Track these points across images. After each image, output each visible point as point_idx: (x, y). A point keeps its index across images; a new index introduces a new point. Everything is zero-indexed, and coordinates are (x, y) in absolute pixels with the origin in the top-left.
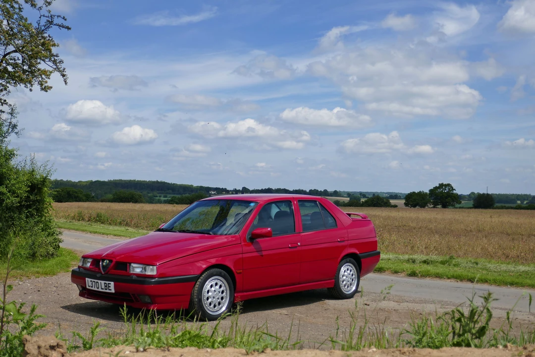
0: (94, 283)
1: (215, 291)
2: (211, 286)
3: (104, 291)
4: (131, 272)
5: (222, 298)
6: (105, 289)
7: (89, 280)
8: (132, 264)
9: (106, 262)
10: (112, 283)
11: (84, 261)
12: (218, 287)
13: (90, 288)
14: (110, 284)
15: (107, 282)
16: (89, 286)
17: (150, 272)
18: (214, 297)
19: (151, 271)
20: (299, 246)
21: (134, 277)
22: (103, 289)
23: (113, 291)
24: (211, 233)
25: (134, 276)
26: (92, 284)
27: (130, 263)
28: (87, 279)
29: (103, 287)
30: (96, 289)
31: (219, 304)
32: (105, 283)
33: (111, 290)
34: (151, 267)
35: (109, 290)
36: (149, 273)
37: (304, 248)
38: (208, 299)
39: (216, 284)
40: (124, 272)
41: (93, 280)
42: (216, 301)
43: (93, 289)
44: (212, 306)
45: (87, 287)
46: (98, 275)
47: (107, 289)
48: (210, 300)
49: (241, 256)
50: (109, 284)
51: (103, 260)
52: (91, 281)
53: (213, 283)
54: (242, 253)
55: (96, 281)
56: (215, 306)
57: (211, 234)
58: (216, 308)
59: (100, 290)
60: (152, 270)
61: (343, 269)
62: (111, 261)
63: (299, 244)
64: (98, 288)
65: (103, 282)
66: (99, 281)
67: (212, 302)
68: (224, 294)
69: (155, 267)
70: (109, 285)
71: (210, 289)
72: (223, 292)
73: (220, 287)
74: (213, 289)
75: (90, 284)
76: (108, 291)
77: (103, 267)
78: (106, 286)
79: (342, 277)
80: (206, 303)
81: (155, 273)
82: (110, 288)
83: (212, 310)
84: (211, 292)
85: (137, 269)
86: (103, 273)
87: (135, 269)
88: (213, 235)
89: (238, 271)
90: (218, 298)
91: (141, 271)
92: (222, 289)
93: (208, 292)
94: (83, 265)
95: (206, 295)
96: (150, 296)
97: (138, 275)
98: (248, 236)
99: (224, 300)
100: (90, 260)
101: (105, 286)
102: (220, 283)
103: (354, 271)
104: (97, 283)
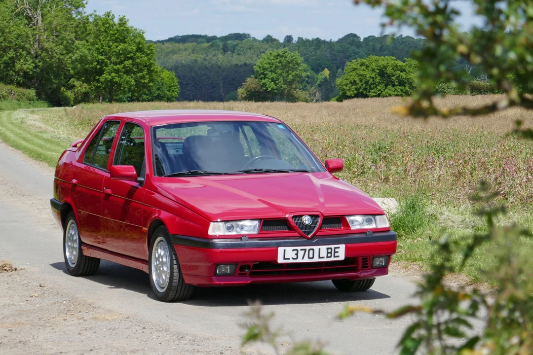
0: (301, 253)
3: (325, 260)
6: (327, 257)
7: (290, 248)
10: (342, 247)
13: (291, 261)
14: (339, 248)
15: (333, 247)
16: (287, 259)
22: (324, 258)
26: (297, 254)
28: (280, 249)
29: (324, 253)
30: (306, 260)
32: (328, 249)
33: (338, 256)
35: (335, 257)
41: (299, 248)
43: (300, 260)
45: (280, 260)
47: (331, 257)
50: (335, 248)
52: (293, 250)
55: (308, 248)
59: (316, 259)
64: (312, 258)
65: (324, 248)
66: (316, 248)
70: (336, 250)
75: (291, 255)
76: (333, 259)
78: (331, 253)
82: (336, 254)
101: (328, 253)
104: (311, 252)
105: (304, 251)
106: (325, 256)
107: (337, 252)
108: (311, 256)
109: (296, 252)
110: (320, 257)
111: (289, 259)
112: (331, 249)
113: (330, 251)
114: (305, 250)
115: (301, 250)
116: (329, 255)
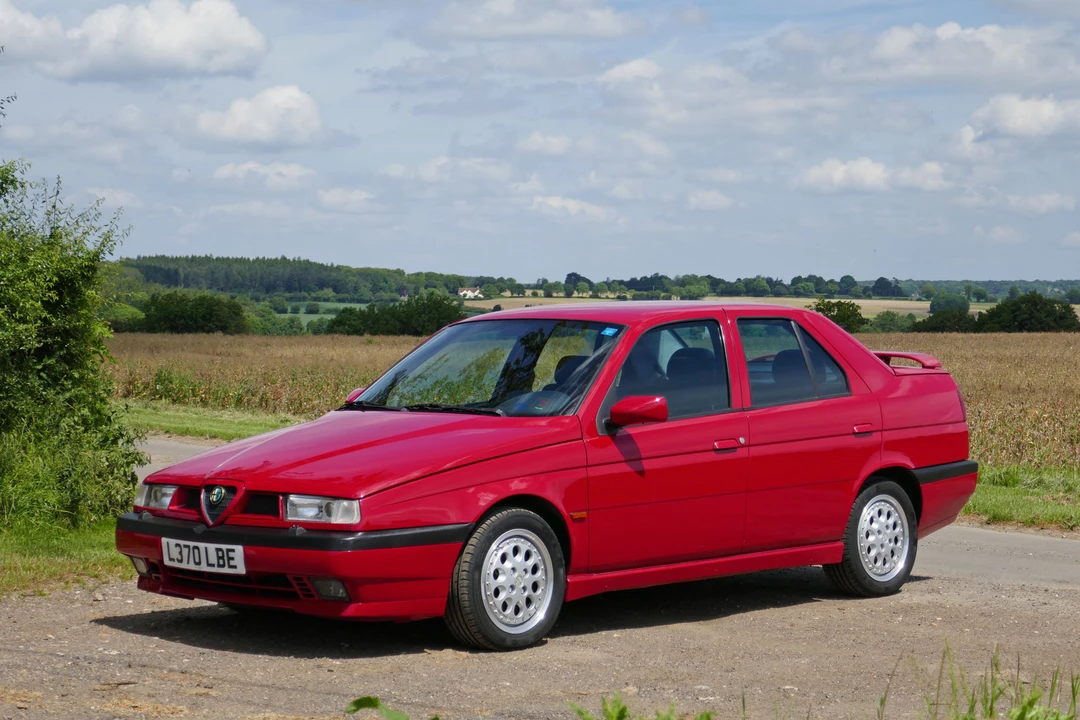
0: (185, 552)
1: (514, 569)
2: (504, 558)
3: (215, 570)
4: (290, 518)
5: (535, 587)
6: (219, 566)
7: (173, 542)
8: (292, 498)
9: (218, 493)
10: (239, 549)
11: (150, 490)
12: (520, 558)
13: (176, 565)
14: (233, 551)
15: (224, 547)
16: (171, 559)
17: (342, 517)
18: (512, 587)
19: (347, 513)
20: (742, 446)
21: (300, 531)
22: (213, 565)
23: (241, 570)
24: (499, 411)
25: (299, 528)
26: (181, 553)
27: (286, 495)
28: (164, 540)
29: (213, 559)
30: (192, 567)
31: (529, 602)
32: (218, 550)
33: (235, 567)
34: (345, 503)
35: (231, 567)
36: (338, 519)
37: (756, 451)
38: (497, 593)
39: (516, 551)
40: (271, 517)
41: (182, 542)
42: (519, 597)
43: (184, 566)
44: (510, 610)
45: (167, 562)
46: (199, 529)
47: (223, 566)
48: (502, 596)
49: (581, 474)
50: (228, 550)
51: (210, 489)
52: (177, 545)
53: (508, 548)
54: (587, 466)
55: (192, 544)
56: (517, 610)
57: (498, 415)
58: (521, 615)
59: (204, 568)
60: (348, 511)
61: (867, 512)
62: (231, 490)
63: (742, 440)
64: (199, 563)
65: (212, 547)
66: (202, 545)
67: (509, 599)
68: (539, 573)
69: (356, 504)
70: (231, 554)
71: (500, 565)
72: (535, 569)
73: (528, 556)
74: (508, 565)
75: (175, 553)
76: (226, 570)
77: (211, 506)
78: (222, 558)
79: (864, 535)
80: (492, 606)
81: (355, 519)
82: (232, 563)
83: (512, 622)
84: (504, 573)
85: (304, 509)
86: (211, 523)
87: (300, 510)
88: (504, 417)
89: (577, 515)
90: (524, 588)
91: (316, 516)
92: (531, 562)
93: (496, 574)
94: (147, 504)
95: (493, 584)
96: (343, 581)
97: (309, 526)
98: (600, 421)
99: (539, 592)
100: (171, 491)
101: (219, 558)
102: (524, 546)
103: (899, 515)
104: (196, 551)
105: (187, 549)
106: (215, 562)
107: (233, 559)
108: (197, 560)
109: (178, 549)
110: (209, 565)
111: (174, 560)
112: (221, 550)
113: (220, 554)
114: (188, 547)
115: (185, 546)
116: (221, 562)
